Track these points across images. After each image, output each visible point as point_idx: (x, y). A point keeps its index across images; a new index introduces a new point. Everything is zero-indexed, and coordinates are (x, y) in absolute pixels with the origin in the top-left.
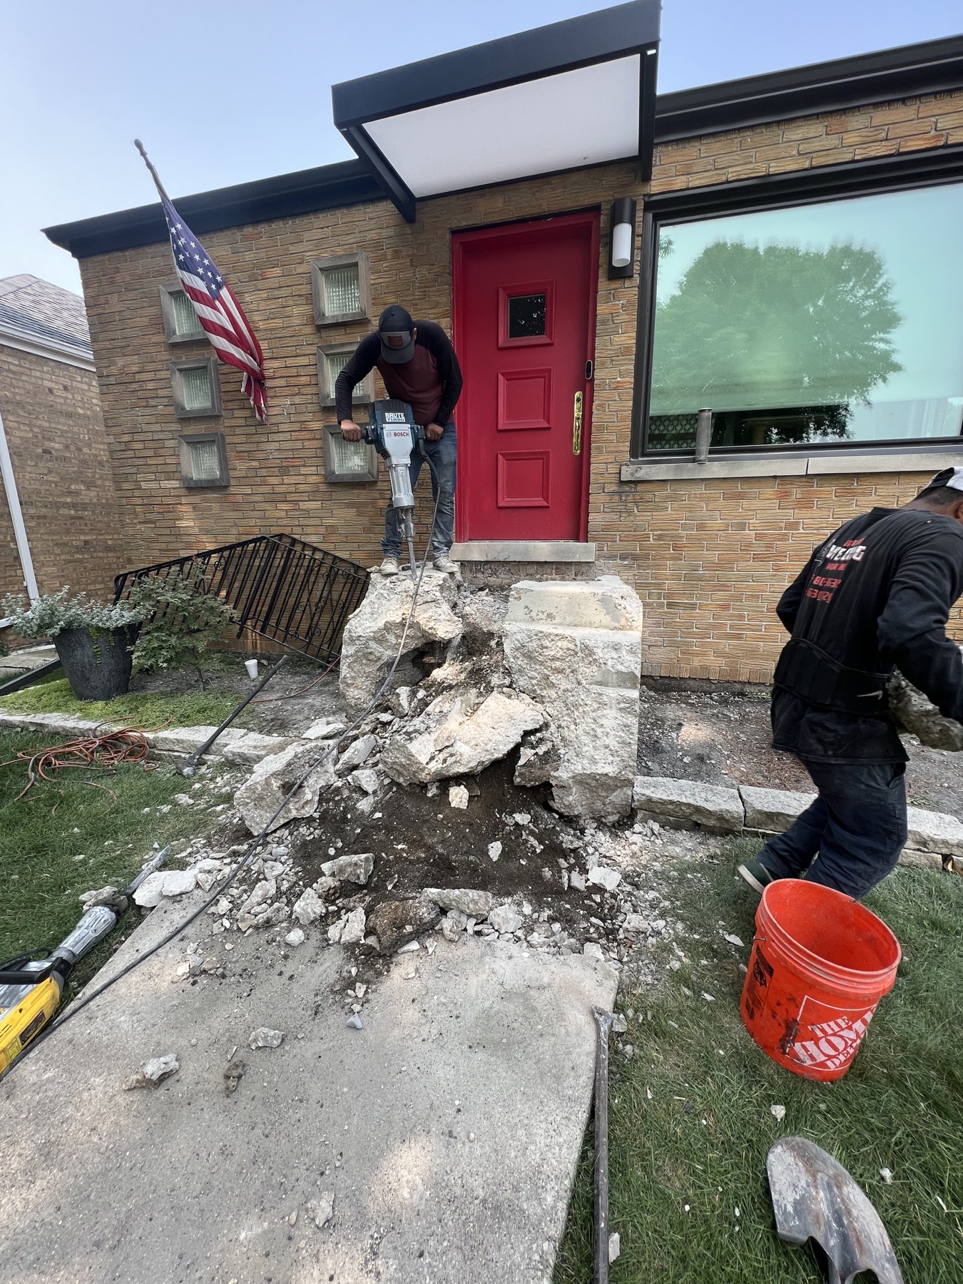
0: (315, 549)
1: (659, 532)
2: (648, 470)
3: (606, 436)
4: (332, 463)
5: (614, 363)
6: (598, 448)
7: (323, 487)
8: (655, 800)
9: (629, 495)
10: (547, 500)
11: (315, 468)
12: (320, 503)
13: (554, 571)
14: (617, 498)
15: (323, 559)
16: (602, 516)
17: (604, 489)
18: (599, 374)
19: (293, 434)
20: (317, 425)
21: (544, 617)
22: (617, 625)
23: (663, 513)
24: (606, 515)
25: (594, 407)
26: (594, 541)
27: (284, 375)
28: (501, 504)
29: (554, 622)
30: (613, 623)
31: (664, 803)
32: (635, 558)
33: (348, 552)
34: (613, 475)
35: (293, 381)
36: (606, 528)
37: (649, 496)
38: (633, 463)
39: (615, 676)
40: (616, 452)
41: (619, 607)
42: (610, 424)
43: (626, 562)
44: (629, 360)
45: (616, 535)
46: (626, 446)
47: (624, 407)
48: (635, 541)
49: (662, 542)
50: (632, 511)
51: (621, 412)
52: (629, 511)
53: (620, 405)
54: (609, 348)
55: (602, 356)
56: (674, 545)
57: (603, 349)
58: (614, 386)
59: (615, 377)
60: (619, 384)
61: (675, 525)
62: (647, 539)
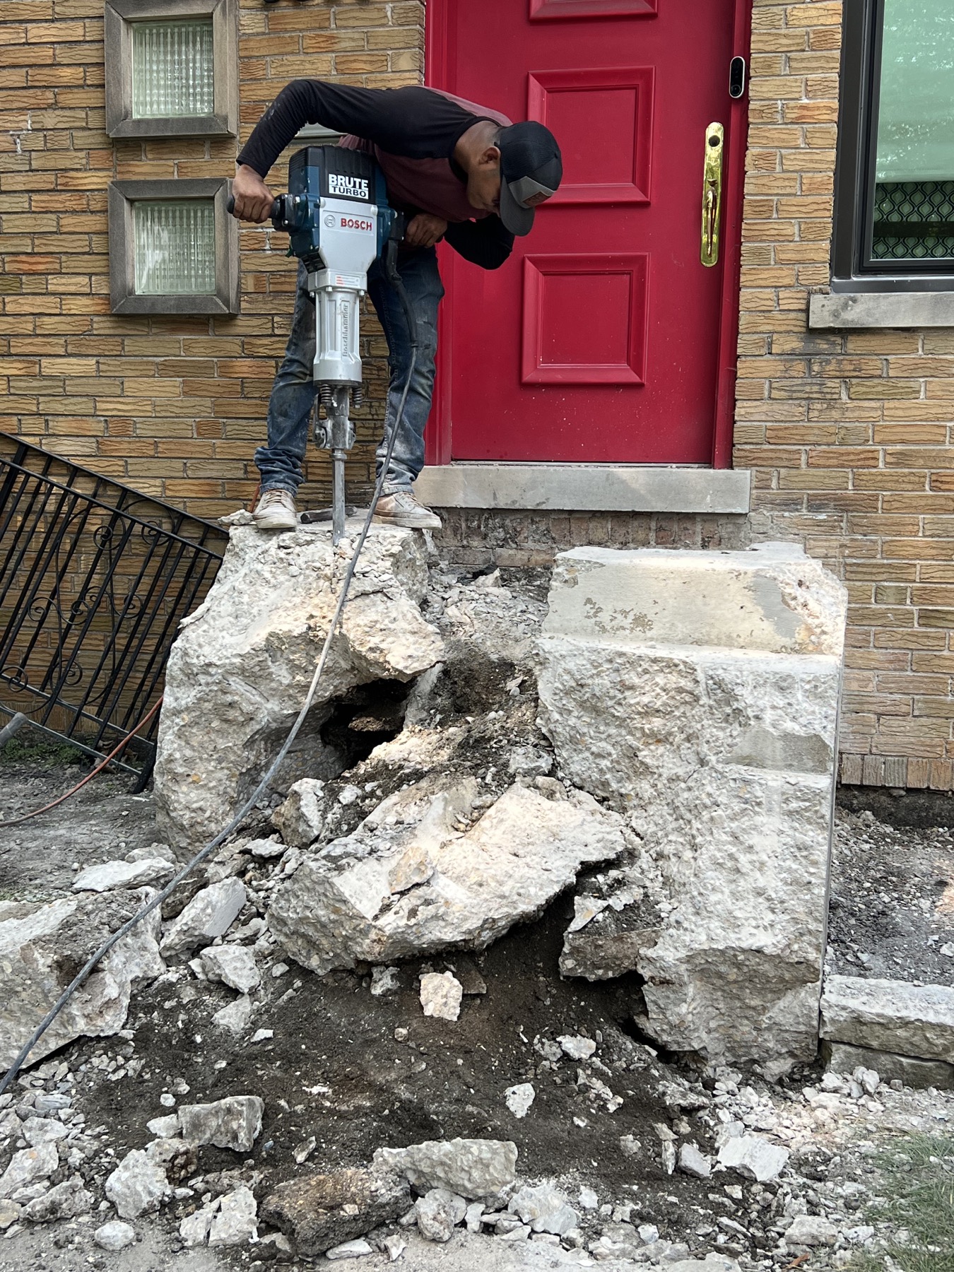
0: (75, 472)
1: (899, 447)
2: (871, 304)
3: (773, 227)
4: (129, 270)
5: (794, 64)
6: (758, 253)
7: (102, 326)
8: (867, 1018)
9: (828, 362)
10: (638, 370)
11: (85, 280)
12: (93, 361)
13: (652, 535)
14: (800, 367)
15: (95, 495)
16: (765, 408)
17: (770, 344)
18: (760, 89)
19: (35, 197)
20: (95, 180)
21: (627, 622)
22: (787, 641)
23: (907, 403)
24: (776, 407)
25: (748, 160)
26: (747, 466)
27: (21, 61)
28: (529, 376)
29: (649, 634)
30: (778, 637)
31: (886, 1024)
32: (843, 505)
33: (158, 482)
34: (792, 315)
35: (43, 76)
36: (775, 438)
37: (873, 365)
38: (838, 289)
39: (779, 744)
40: (799, 262)
41: (793, 603)
42: (784, 200)
43: (823, 517)
44: (828, 59)
45: (798, 452)
46: (822, 250)
47: (817, 162)
48: (843, 466)
49: (906, 470)
50: (835, 396)
51: (810, 175)
52: (828, 396)
53: (807, 157)
54: (783, 31)
55: (767, 49)
56: (934, 478)
57: (769, 34)
58: (794, 116)
59: (797, 95)
60: (805, 113)
61: (937, 431)
62: (871, 462)
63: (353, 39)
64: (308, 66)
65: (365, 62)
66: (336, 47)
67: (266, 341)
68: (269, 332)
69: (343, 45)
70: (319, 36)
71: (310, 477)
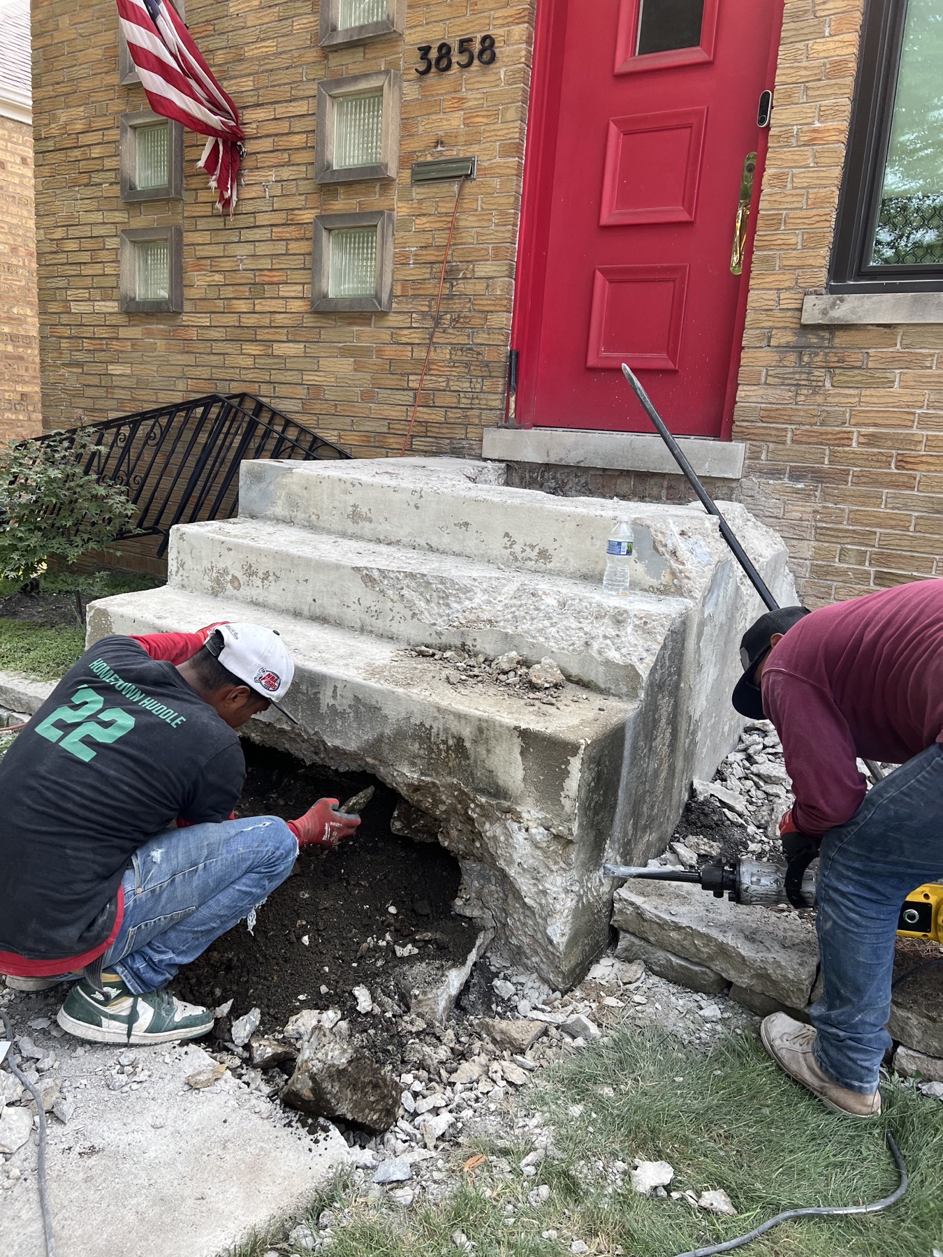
0: (288, 423)
1: (871, 430)
2: (856, 303)
3: (781, 237)
4: (324, 281)
5: (810, 93)
6: (766, 260)
7: (309, 321)
9: (817, 354)
10: (673, 360)
11: (299, 288)
12: (302, 346)
13: (664, 492)
14: (792, 358)
16: (761, 392)
17: (770, 338)
18: (779, 117)
19: (275, 229)
20: (308, 216)
21: (534, 555)
22: (654, 582)
23: (882, 392)
24: (770, 391)
25: (765, 180)
26: (743, 440)
27: (271, 132)
28: (592, 361)
29: (549, 566)
30: (648, 578)
32: (819, 476)
34: (790, 314)
36: (769, 416)
37: (855, 358)
38: (832, 290)
39: (602, 669)
40: (799, 267)
41: (661, 549)
42: (792, 214)
43: (800, 486)
44: (840, 86)
45: (785, 430)
46: (822, 256)
47: (823, 178)
48: (821, 444)
49: (876, 450)
50: (820, 384)
51: (815, 190)
52: (814, 384)
53: (815, 175)
54: (804, 64)
55: (789, 80)
56: (900, 458)
57: (792, 68)
58: (806, 138)
59: (810, 120)
60: (816, 135)
61: (906, 417)
62: (845, 442)
63: (476, 99)
64: (445, 123)
65: (483, 116)
66: (465, 106)
67: (406, 332)
68: (409, 325)
69: (470, 104)
70: (453, 98)
71: (429, 434)
